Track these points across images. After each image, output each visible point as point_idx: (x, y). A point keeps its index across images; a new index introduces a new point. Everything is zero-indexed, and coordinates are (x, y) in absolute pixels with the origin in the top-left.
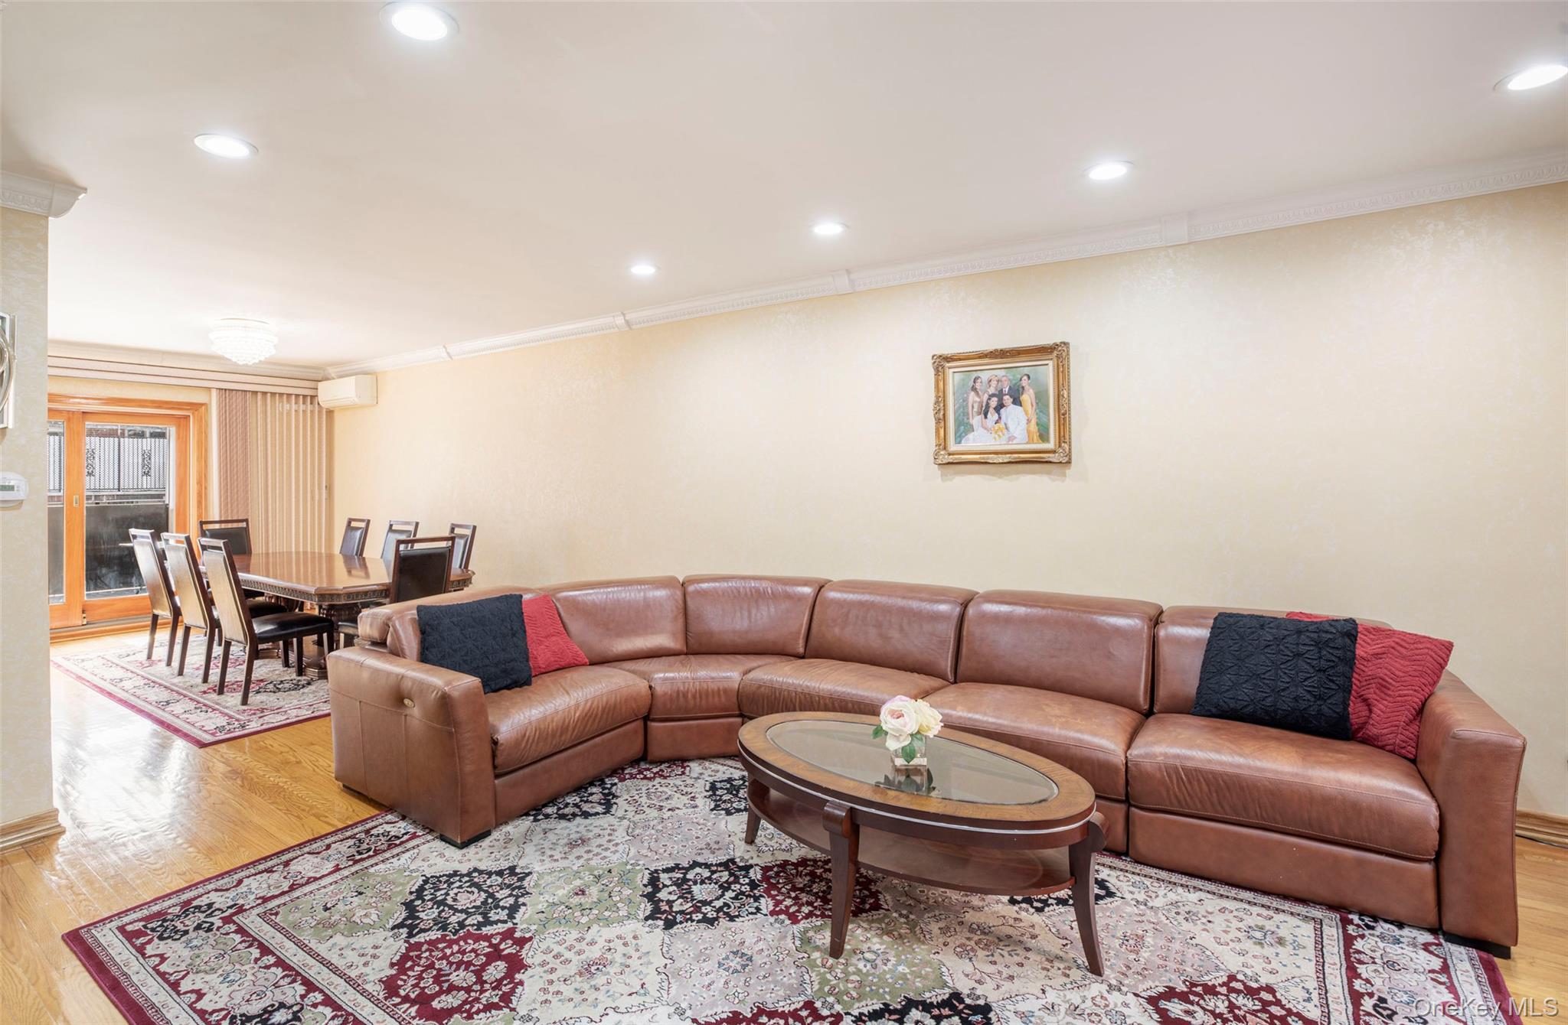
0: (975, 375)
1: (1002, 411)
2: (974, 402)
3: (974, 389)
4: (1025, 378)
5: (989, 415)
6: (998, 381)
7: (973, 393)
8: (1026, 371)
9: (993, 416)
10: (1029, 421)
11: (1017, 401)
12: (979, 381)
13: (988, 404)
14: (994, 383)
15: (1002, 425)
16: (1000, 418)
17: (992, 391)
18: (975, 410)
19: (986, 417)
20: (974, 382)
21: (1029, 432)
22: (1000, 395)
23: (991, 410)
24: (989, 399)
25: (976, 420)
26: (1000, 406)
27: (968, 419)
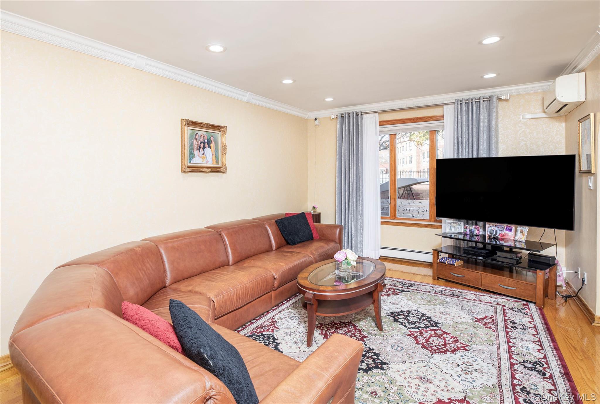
0: (196, 132)
1: (205, 149)
2: (196, 144)
3: (196, 138)
4: (212, 137)
5: (200, 151)
6: (204, 137)
7: (195, 140)
8: (212, 134)
9: (202, 151)
10: (213, 155)
11: (209, 147)
12: (197, 135)
13: (200, 146)
14: (202, 137)
15: (204, 156)
16: (204, 152)
17: (202, 140)
18: (196, 148)
19: (199, 152)
20: (196, 135)
21: (213, 160)
22: (204, 143)
23: (201, 149)
24: (201, 144)
25: (196, 152)
26: (204, 148)
27: (193, 151)
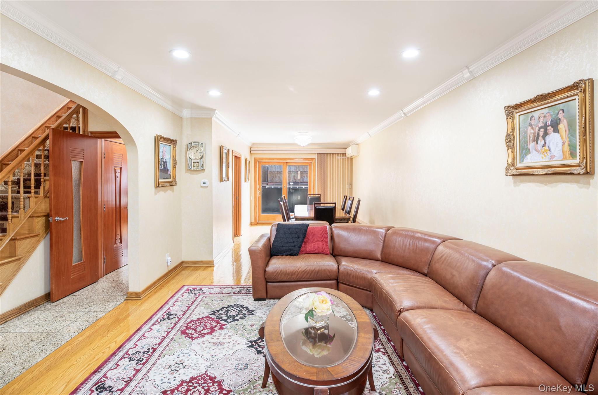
0: (530, 115)
1: (547, 137)
2: (531, 133)
3: (531, 125)
4: (561, 112)
5: (539, 142)
6: (544, 117)
7: (530, 127)
8: (561, 106)
9: (541, 142)
10: (564, 143)
11: (556, 130)
12: (533, 119)
13: (538, 134)
14: (542, 119)
15: (546, 148)
16: (545, 143)
17: (541, 124)
18: (531, 139)
19: (537, 143)
20: (531, 120)
21: (563, 151)
22: (545, 127)
23: (540, 138)
24: (539, 130)
25: (531, 146)
26: (546, 134)
27: (527, 145)
